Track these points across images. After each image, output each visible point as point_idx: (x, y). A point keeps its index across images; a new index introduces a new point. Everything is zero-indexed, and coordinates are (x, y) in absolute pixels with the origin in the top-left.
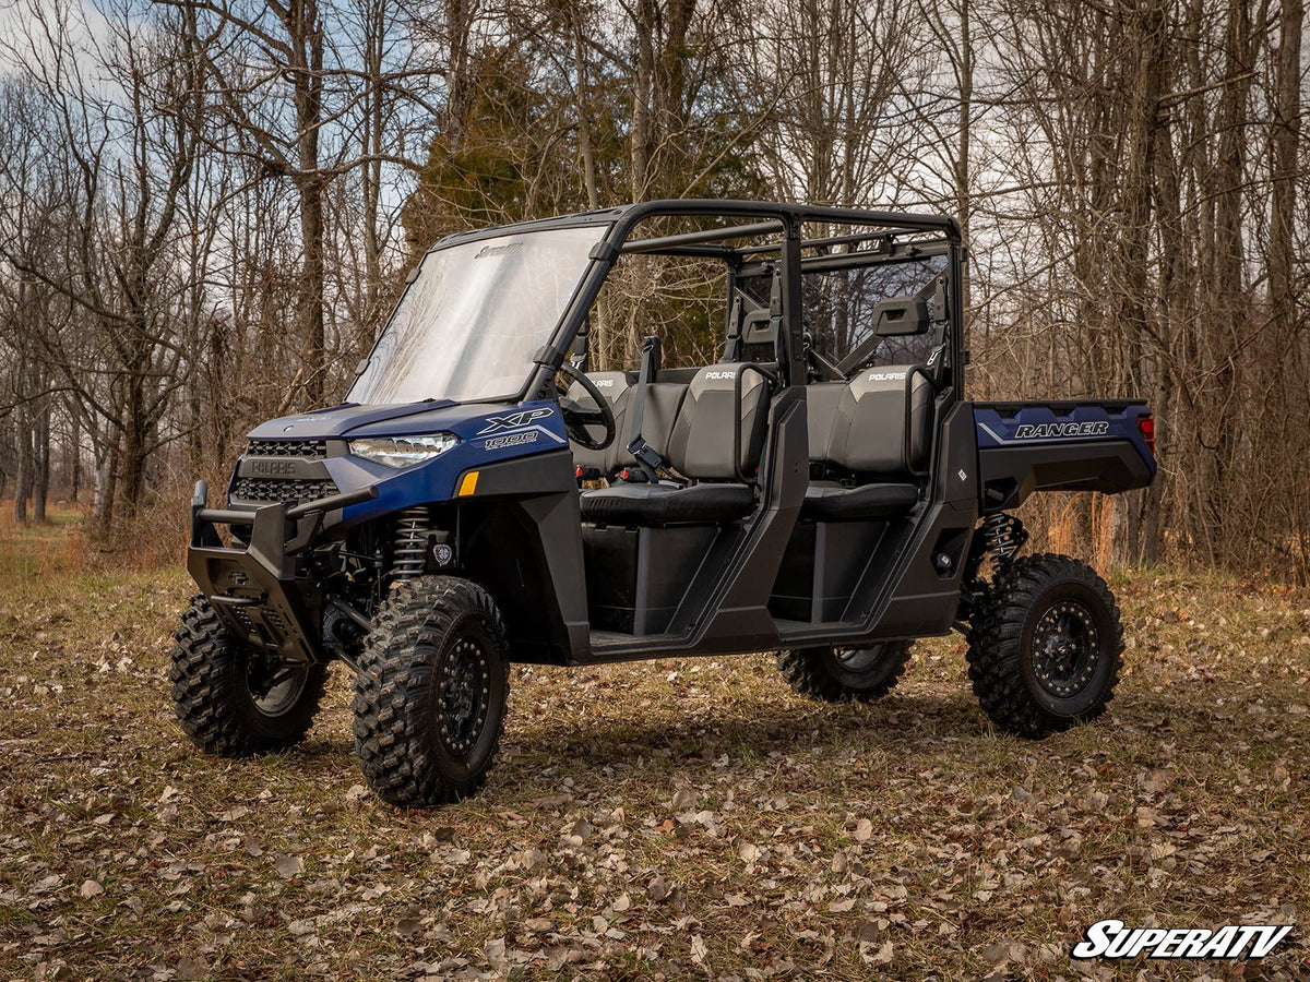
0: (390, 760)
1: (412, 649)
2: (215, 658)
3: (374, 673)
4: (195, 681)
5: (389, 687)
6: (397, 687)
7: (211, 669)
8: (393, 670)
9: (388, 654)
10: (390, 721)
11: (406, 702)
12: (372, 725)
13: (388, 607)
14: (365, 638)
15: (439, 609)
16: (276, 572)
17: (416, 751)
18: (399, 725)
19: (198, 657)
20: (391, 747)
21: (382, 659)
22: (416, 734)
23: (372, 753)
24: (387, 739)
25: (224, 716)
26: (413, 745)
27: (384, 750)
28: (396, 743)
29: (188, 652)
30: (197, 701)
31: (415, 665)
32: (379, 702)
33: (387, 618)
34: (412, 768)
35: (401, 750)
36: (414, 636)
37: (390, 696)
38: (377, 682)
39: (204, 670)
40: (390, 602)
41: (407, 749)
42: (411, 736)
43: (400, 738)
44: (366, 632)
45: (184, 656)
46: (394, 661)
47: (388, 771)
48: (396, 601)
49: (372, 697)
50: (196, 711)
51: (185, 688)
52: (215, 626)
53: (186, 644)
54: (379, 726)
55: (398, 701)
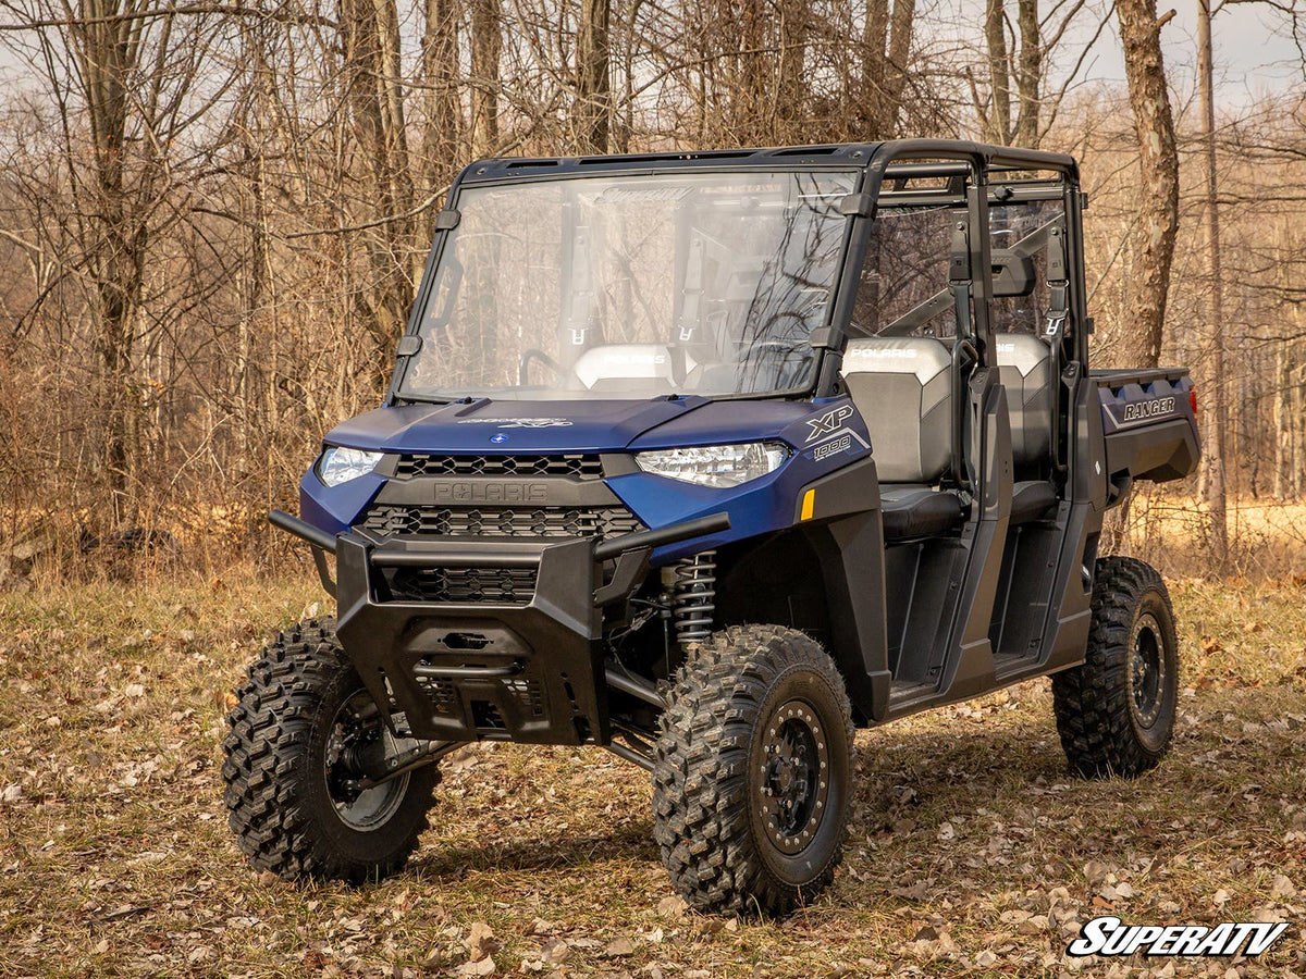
0: (705, 870)
1: (719, 730)
2: (282, 747)
3: (673, 765)
4: (255, 779)
5: (694, 780)
6: (704, 780)
7: (277, 761)
8: (698, 759)
9: (689, 738)
10: (700, 825)
11: (717, 798)
12: (679, 829)
13: (686, 674)
14: (661, 718)
15: (750, 674)
16: (583, 630)
17: (737, 857)
18: (711, 827)
19: (258, 747)
20: (705, 855)
21: (683, 746)
22: (734, 836)
23: (683, 863)
24: (699, 845)
25: (296, 828)
26: (732, 851)
27: (695, 861)
28: (711, 849)
29: (245, 740)
30: (259, 807)
31: (724, 751)
32: (684, 801)
33: (685, 691)
34: (733, 879)
35: (716, 857)
36: (721, 714)
37: (696, 792)
38: (679, 775)
39: (267, 763)
40: (689, 669)
41: (725, 856)
42: (728, 841)
43: (713, 843)
44: (661, 711)
45: (238, 746)
46: (697, 747)
47: (704, 886)
48: (695, 667)
49: (673, 794)
50: (257, 822)
51: (242, 790)
52: (280, 703)
53: (242, 728)
54: (687, 831)
55: (707, 797)
